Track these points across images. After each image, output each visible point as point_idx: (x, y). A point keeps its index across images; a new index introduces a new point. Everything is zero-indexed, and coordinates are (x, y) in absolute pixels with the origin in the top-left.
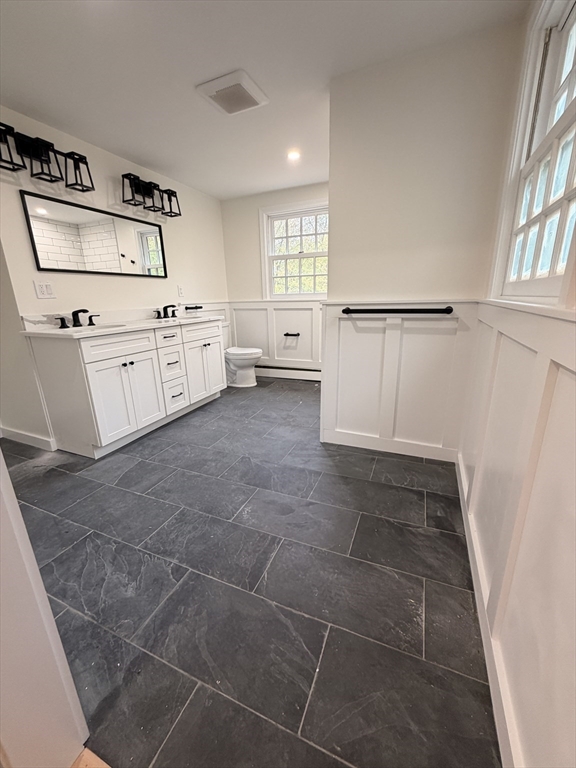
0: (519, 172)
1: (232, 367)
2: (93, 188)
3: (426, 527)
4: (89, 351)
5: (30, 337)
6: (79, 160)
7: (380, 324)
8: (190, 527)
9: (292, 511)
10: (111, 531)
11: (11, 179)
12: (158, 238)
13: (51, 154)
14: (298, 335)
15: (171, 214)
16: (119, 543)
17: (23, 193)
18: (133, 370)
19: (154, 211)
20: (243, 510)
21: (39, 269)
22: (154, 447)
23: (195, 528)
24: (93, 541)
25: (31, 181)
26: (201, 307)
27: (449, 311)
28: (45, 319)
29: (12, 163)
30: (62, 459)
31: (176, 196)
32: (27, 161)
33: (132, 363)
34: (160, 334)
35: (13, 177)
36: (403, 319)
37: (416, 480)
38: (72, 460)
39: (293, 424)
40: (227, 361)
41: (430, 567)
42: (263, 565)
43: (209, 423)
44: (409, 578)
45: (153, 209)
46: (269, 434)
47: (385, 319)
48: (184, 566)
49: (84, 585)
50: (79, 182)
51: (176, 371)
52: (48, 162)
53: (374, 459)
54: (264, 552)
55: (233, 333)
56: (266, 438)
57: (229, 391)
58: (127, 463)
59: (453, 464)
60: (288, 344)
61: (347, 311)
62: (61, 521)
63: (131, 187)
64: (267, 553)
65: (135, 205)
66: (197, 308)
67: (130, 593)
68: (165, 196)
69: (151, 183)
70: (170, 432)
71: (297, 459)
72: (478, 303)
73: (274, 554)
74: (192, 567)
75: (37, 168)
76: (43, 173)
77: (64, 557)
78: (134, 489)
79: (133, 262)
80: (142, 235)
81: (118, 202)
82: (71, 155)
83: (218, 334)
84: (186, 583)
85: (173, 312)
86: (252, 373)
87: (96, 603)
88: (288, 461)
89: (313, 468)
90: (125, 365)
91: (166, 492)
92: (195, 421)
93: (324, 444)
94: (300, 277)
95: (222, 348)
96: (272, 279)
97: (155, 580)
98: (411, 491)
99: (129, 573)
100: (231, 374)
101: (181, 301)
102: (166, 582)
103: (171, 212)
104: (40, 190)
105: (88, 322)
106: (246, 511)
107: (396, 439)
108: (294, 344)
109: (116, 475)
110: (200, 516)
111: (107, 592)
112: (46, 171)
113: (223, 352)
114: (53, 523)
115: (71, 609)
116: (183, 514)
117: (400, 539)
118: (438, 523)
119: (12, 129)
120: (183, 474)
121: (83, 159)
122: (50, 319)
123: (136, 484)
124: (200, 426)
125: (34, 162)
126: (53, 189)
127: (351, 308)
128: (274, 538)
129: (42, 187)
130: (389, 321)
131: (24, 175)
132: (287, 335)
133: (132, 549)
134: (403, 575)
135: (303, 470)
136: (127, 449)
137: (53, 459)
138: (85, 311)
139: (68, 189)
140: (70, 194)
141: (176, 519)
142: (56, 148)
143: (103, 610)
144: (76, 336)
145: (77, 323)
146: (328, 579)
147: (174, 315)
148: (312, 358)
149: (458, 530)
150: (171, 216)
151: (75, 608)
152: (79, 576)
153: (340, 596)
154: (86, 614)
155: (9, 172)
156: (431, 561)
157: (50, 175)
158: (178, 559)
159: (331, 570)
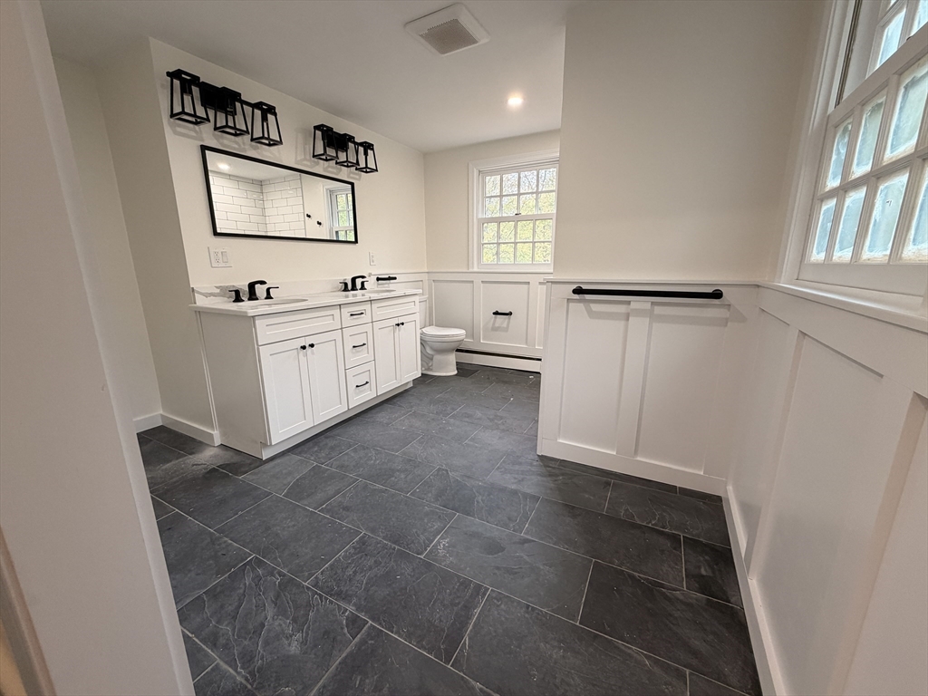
0: (827, 119)
1: (429, 351)
2: (281, 142)
3: (683, 590)
4: (264, 332)
5: (200, 312)
6: (267, 110)
7: (622, 309)
8: (371, 562)
9: (503, 549)
10: (276, 558)
11: (193, 134)
12: (350, 196)
13: (238, 105)
14: (510, 314)
15: (367, 170)
16: (284, 575)
17: (204, 148)
18: (313, 353)
19: (348, 166)
20: (439, 542)
21: (216, 233)
22: (332, 448)
23: (377, 563)
24: (253, 569)
25: (214, 135)
26: (395, 278)
27: (717, 295)
28: (218, 291)
29: (194, 115)
30: (227, 457)
31: (373, 149)
32: (211, 113)
33: (312, 346)
34: (346, 311)
35: (196, 131)
36: (653, 303)
37: (667, 517)
38: (236, 459)
39: (502, 427)
40: (423, 343)
41: (695, 653)
42: (464, 625)
43: (399, 421)
44: (666, 668)
45: (347, 164)
46: (473, 440)
47: (629, 303)
48: (362, 616)
49: (239, 630)
50: (266, 135)
51: (363, 355)
52: (234, 114)
53: (608, 484)
54: (465, 606)
55: (431, 308)
56: (468, 445)
57: (425, 379)
58: (301, 468)
59: (719, 499)
60: (497, 325)
61: (578, 291)
62: (218, 539)
63: (323, 139)
64: (468, 608)
65: (326, 160)
66: (390, 279)
67: (294, 648)
68: (361, 149)
69: (345, 135)
70: (352, 430)
71: (508, 476)
72: (758, 286)
73: (478, 611)
74: (373, 620)
75: (221, 121)
76: (227, 126)
77: (218, 590)
78: (306, 502)
79: (319, 223)
80: (331, 192)
81: (308, 157)
82: (258, 105)
83: (413, 310)
84: (363, 642)
85: (363, 283)
86: (452, 358)
87: (251, 659)
88: (496, 477)
89: (529, 491)
90: (304, 348)
91: (344, 509)
92: (382, 417)
93: (542, 458)
94: (516, 243)
95: (418, 327)
96: (481, 245)
97: (326, 633)
98: (662, 533)
99: (295, 620)
100: (426, 359)
101: (371, 271)
102: (339, 638)
103: (367, 167)
104: (222, 144)
105: (265, 295)
106: (442, 543)
107: (639, 459)
108: (505, 325)
109: (285, 482)
110: (385, 547)
111: (266, 643)
112: (231, 124)
113: (419, 332)
114: (209, 540)
115: (222, 663)
116: (363, 542)
117: (649, 605)
118: (704, 585)
119: (198, 78)
120: (365, 487)
121: (271, 110)
122: (224, 291)
123: (308, 496)
124: (388, 424)
125: (218, 113)
126: (237, 143)
127: (584, 287)
128: (478, 587)
129: (226, 142)
130: (633, 305)
131: (207, 128)
132: (496, 313)
133: (299, 586)
134: (656, 662)
135: (515, 492)
136: (299, 449)
137: (215, 456)
138: (263, 283)
139: (253, 143)
140: (256, 148)
141: (354, 548)
142: (243, 98)
143: (260, 670)
144: (251, 313)
145: (253, 296)
146: (551, 656)
147: (363, 288)
148: (526, 343)
149: (732, 601)
150: (366, 172)
151: (226, 662)
152: (235, 618)
153: (569, 685)
154: (239, 673)
155: (191, 126)
156: (697, 644)
157: (234, 128)
158: (355, 605)
159: (556, 644)
